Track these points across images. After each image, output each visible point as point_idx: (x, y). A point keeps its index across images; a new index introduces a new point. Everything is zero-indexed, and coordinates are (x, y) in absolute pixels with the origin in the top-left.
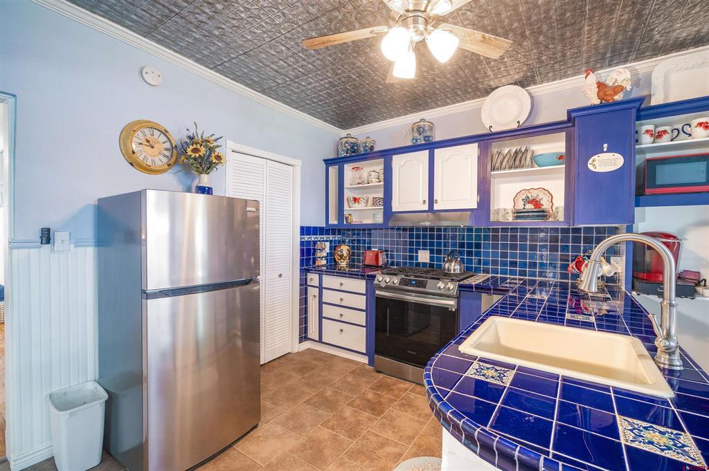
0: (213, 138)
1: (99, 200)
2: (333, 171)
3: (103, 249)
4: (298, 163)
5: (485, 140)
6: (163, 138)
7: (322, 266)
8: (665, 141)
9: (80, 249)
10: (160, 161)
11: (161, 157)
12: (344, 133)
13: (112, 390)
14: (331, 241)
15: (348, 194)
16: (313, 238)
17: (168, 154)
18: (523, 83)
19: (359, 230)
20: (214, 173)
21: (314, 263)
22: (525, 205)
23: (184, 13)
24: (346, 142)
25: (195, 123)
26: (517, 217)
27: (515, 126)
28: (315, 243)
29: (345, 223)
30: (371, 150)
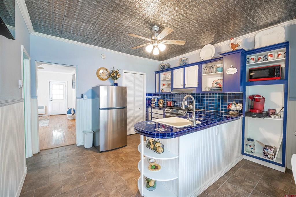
0: (118, 70)
1: (92, 88)
2: (157, 75)
3: (93, 99)
4: (145, 74)
5: (200, 64)
6: (106, 71)
7: (154, 106)
8: (261, 61)
9: (89, 99)
10: (106, 77)
11: (106, 76)
12: (161, 62)
13: (95, 131)
14: (157, 98)
15: (162, 83)
16: (150, 97)
17: (107, 75)
18: (212, 43)
19: (166, 94)
20: (118, 79)
21: (151, 105)
22: (216, 85)
23: (108, 42)
24: (161, 66)
25: (113, 67)
26: (211, 90)
27: (210, 58)
28: (151, 98)
29: (161, 92)
30: (169, 68)
